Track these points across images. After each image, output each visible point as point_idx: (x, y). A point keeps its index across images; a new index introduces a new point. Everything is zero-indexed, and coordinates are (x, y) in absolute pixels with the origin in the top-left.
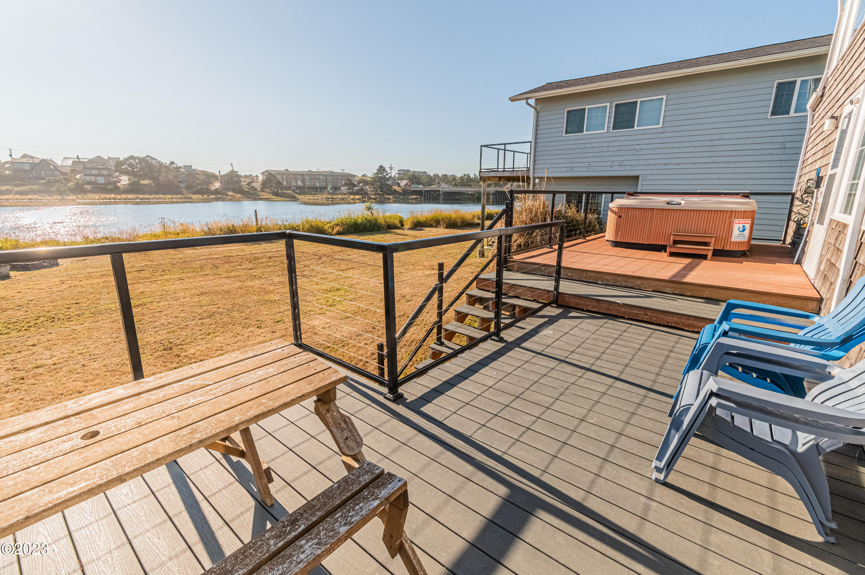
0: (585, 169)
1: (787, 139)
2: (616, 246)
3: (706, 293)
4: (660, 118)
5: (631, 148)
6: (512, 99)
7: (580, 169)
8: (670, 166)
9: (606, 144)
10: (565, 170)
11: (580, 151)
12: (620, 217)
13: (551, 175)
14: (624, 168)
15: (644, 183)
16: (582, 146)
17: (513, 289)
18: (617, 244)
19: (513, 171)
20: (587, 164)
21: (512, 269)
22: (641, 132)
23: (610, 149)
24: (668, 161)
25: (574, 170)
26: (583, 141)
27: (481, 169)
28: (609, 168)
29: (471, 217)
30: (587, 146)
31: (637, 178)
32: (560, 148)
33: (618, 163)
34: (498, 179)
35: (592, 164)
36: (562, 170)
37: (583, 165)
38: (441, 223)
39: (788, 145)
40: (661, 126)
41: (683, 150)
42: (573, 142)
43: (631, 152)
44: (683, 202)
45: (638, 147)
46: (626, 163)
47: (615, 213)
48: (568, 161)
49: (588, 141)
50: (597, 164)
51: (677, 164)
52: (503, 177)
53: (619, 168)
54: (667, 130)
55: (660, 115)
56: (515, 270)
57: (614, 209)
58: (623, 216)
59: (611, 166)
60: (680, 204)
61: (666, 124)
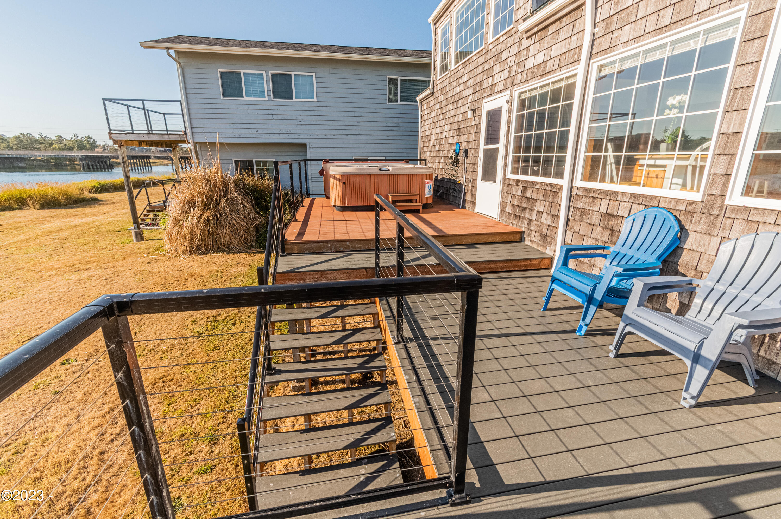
0: (254, 136)
1: (400, 120)
2: (343, 211)
3: (465, 241)
4: (313, 93)
5: (294, 117)
6: (146, 45)
7: (248, 136)
8: (329, 136)
9: (270, 112)
10: (231, 135)
11: (244, 116)
12: (344, 183)
13: (223, 141)
14: (291, 136)
15: (312, 150)
16: (246, 112)
17: (324, 276)
18: (344, 208)
19: (168, 134)
20: (254, 131)
21: (291, 252)
22: (299, 104)
23: (275, 117)
24: (327, 132)
25: (241, 136)
26: (246, 107)
27: (110, 130)
28: (277, 136)
29: (78, 192)
30: (250, 112)
31: (304, 146)
32: (221, 111)
33: (285, 131)
34: (137, 143)
35: (260, 131)
36: (228, 135)
37: (250, 131)
38: (30, 203)
39: (401, 125)
40: (315, 100)
41: (336, 123)
42: (235, 107)
43: (295, 122)
44: (390, 169)
45: (300, 118)
46: (293, 131)
47: (339, 180)
48: (232, 126)
49: (251, 107)
50: (265, 131)
51: (335, 135)
52: (144, 141)
53: (286, 136)
54: (321, 104)
55: (313, 90)
56: (296, 252)
57: (338, 177)
58: (346, 182)
59: (279, 134)
60: (389, 170)
61: (320, 99)
